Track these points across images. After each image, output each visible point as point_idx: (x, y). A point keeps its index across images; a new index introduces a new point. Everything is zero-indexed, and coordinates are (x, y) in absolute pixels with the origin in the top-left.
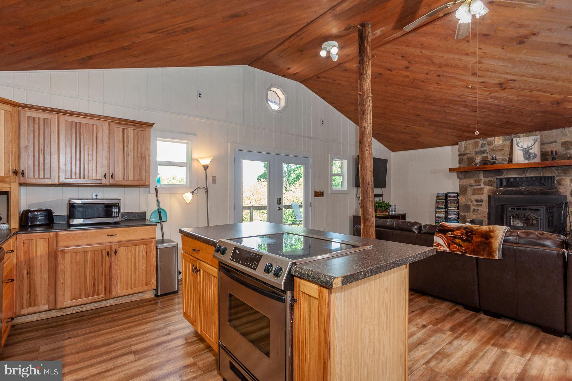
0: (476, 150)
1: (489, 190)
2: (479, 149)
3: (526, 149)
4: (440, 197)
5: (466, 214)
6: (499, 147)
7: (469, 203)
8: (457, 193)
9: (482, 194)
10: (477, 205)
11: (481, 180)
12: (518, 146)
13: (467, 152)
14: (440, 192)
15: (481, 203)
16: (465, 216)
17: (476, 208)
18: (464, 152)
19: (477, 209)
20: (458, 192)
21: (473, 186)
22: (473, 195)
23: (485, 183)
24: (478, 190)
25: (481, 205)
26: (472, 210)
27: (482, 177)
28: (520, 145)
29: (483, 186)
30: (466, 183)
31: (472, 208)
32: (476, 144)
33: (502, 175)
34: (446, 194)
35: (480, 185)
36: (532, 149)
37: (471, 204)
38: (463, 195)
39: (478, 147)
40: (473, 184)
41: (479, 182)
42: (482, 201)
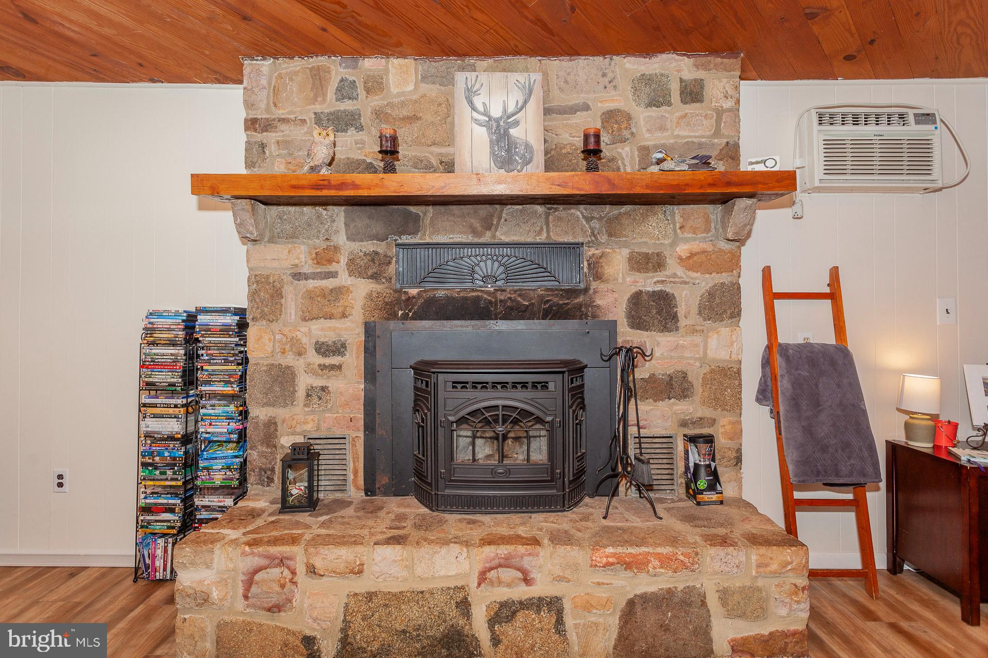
0: (318, 108)
1: (369, 297)
2: (330, 103)
3: (497, 121)
4: (161, 331)
5: (280, 413)
6: (403, 104)
7: (289, 360)
8: (240, 312)
9: (344, 316)
10: (323, 367)
11: (336, 249)
12: (474, 108)
13: (280, 113)
14: (161, 308)
15: (335, 360)
16: (271, 424)
17: (319, 382)
18: (268, 110)
19: (324, 389)
20: (244, 304)
21: (307, 277)
22: (304, 319)
23: (355, 269)
24: (324, 296)
25: (339, 367)
26: (301, 393)
27: (341, 239)
28: (478, 102)
29: (344, 279)
30: (276, 264)
31: (304, 381)
32: (318, 78)
33: (414, 233)
34: (190, 320)
35: (334, 275)
36: (516, 123)
37: (299, 364)
38: (264, 322)
39: (324, 95)
40: (307, 269)
41: (330, 261)
42: (338, 349)
